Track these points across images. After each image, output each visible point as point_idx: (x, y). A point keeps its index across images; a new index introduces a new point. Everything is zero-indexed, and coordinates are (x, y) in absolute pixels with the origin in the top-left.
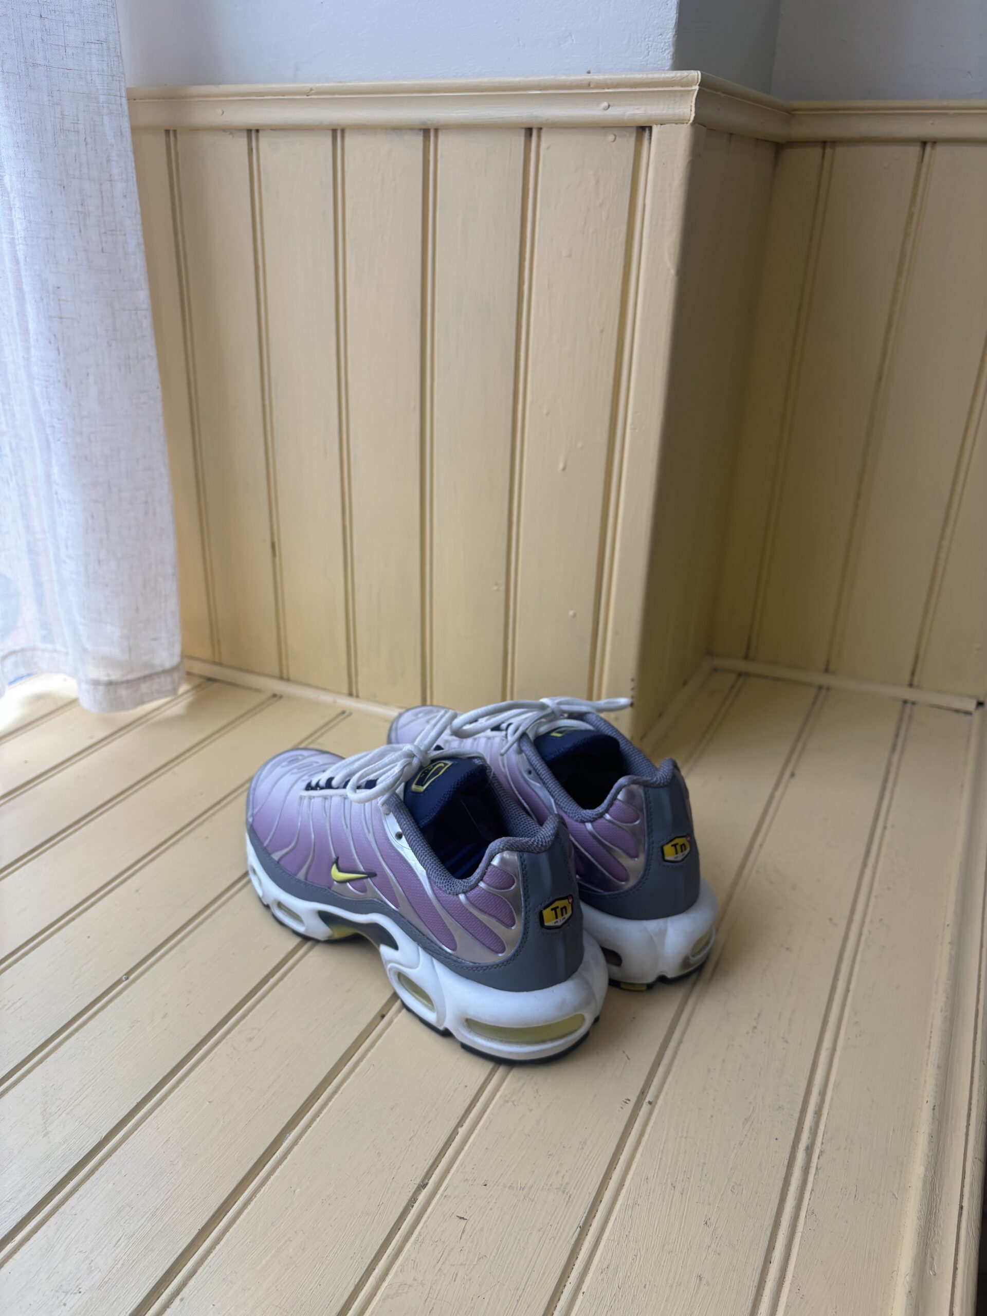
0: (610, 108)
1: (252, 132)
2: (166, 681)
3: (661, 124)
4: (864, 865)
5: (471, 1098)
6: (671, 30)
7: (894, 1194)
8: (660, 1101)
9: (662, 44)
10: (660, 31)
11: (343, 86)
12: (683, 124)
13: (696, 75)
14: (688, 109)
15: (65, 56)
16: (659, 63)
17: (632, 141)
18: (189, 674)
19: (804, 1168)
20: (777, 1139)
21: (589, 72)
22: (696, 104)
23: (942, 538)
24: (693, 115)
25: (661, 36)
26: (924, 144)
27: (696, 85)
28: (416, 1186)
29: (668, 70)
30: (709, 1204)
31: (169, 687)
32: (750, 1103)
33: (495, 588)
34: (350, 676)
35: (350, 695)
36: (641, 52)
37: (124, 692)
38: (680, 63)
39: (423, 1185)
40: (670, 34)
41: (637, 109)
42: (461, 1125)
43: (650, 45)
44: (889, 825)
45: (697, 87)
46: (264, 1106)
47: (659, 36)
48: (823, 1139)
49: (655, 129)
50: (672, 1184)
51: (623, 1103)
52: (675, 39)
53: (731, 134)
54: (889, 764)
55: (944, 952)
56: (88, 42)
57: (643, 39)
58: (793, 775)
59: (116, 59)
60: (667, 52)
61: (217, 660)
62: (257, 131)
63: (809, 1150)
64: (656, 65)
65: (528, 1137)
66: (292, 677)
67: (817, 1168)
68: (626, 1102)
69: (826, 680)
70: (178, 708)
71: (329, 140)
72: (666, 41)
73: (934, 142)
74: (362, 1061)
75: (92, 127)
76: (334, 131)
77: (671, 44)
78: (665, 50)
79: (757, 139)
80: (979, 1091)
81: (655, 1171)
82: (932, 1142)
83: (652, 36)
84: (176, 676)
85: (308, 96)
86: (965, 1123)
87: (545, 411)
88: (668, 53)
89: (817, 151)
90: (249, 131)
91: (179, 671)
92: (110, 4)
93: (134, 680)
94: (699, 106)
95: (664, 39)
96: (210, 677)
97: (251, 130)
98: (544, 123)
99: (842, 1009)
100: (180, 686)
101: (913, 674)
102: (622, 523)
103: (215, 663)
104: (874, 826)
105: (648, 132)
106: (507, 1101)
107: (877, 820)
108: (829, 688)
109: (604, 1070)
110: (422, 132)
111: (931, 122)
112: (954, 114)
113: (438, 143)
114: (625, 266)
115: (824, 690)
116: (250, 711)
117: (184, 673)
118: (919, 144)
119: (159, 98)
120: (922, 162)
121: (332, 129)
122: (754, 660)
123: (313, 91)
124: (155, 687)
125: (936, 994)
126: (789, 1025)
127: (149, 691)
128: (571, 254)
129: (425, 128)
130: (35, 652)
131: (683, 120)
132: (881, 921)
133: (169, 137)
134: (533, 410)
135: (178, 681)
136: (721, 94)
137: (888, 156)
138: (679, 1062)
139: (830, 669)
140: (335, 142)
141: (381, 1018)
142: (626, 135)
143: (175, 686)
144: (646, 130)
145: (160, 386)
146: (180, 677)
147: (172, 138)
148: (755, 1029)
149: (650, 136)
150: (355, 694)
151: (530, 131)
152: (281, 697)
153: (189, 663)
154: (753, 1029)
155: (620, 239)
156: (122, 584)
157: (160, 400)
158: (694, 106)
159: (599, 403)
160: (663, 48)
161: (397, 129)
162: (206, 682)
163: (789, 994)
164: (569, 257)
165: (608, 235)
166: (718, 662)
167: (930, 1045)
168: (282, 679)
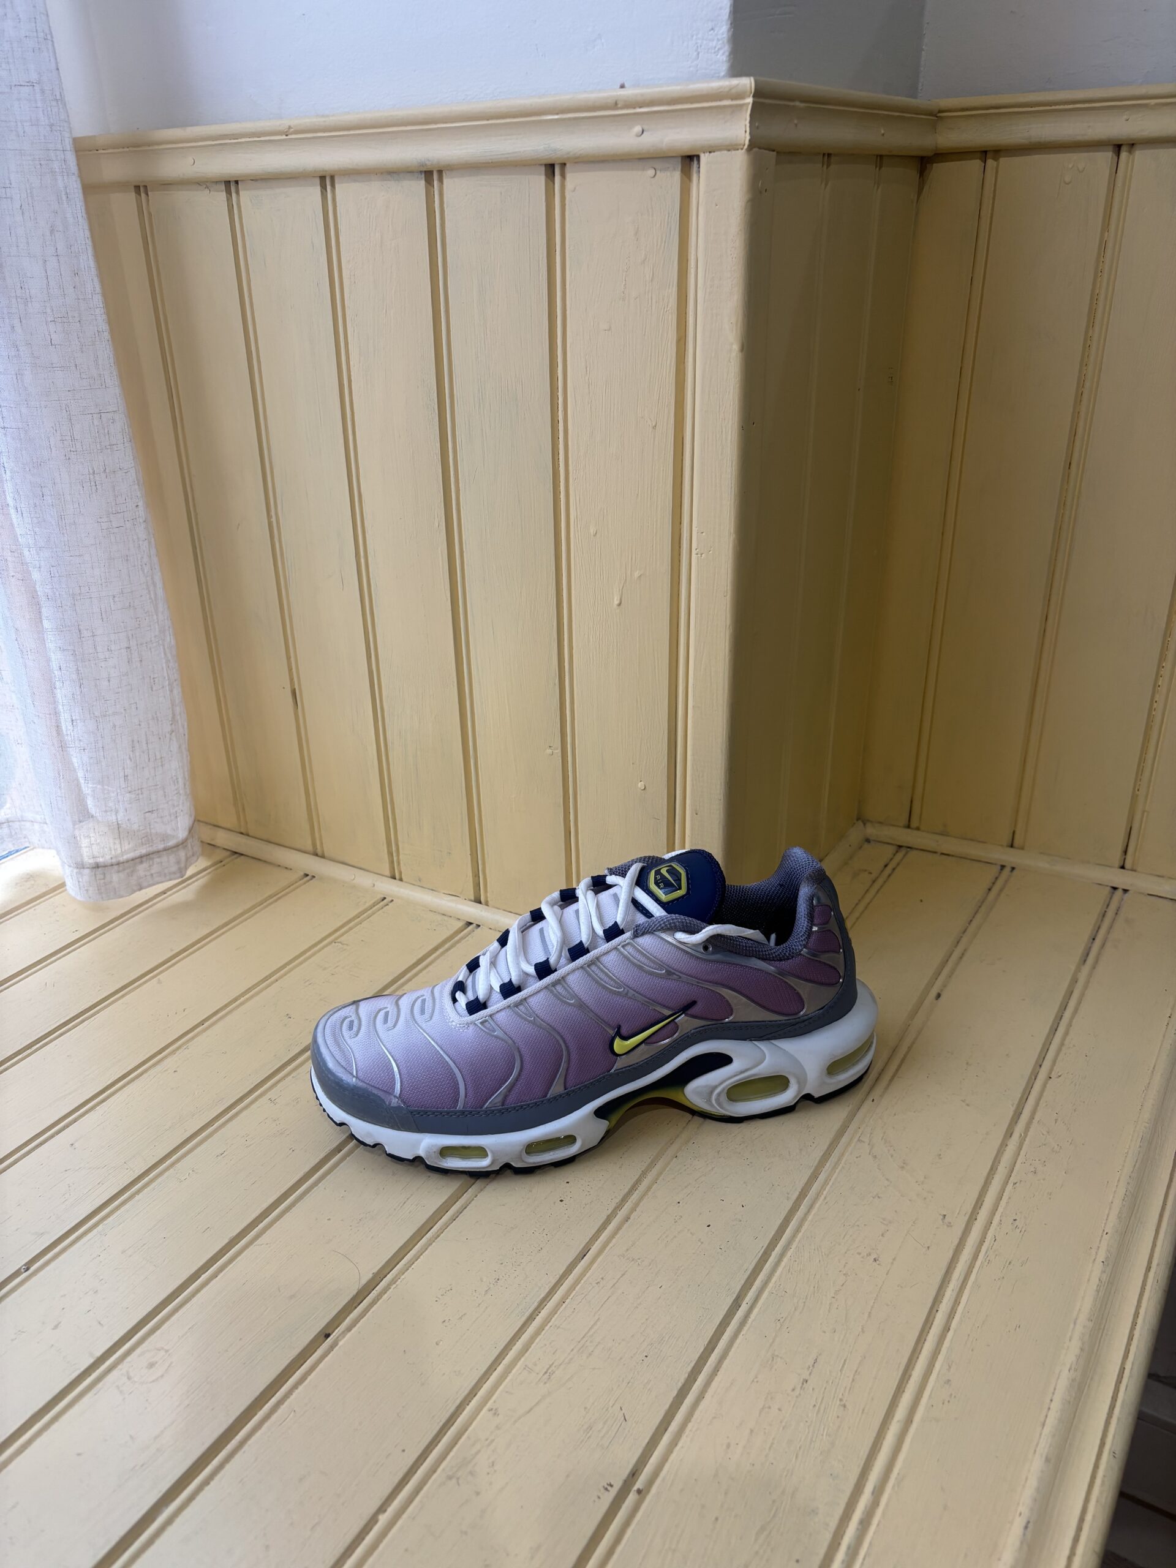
0: (644, 133)
1: (231, 185)
2: (169, 862)
3: (710, 152)
4: (1009, 1133)
5: (407, 1468)
6: (724, 23)
8: (654, 1490)
9: (715, 42)
10: (710, 25)
11: (324, 121)
12: (738, 149)
13: (747, 83)
14: (739, 129)
16: (713, 67)
17: (677, 175)
18: (211, 846)
21: (622, 86)
22: (751, 122)
23: (1158, 675)
24: (748, 137)
25: (712, 31)
26: (1118, 148)
27: (749, 96)
29: (724, 77)
31: (174, 868)
32: (774, 1501)
33: (549, 751)
34: (390, 854)
35: (392, 877)
36: (689, 54)
37: (115, 877)
38: (736, 70)
40: (725, 27)
41: (679, 133)
42: (383, 1510)
43: (699, 45)
44: (1053, 1075)
45: (750, 100)
46: (142, 1465)
47: (710, 31)
49: (704, 158)
51: (603, 1490)
52: (731, 33)
53: (829, 155)
54: (1074, 981)
55: (1094, 1273)
56: (15, 85)
57: (689, 36)
58: (939, 996)
59: (54, 103)
60: (721, 52)
61: (242, 829)
62: (237, 182)
64: (708, 71)
66: (326, 854)
68: (606, 1489)
69: (1010, 857)
70: (186, 894)
71: (318, 189)
72: (719, 37)
73: (1132, 145)
74: (283, 1404)
75: (29, 191)
76: (323, 178)
77: (725, 42)
78: (719, 49)
79: (881, 156)
83: (701, 32)
84: (182, 854)
85: (287, 135)
87: (592, 531)
88: (723, 54)
89: (976, 164)
90: (227, 183)
91: (189, 845)
92: (41, 35)
93: (127, 861)
94: (757, 124)
95: (717, 35)
96: (237, 851)
97: (230, 181)
98: (565, 156)
99: (933, 1358)
100: (190, 866)
101: (1125, 852)
102: (694, 674)
103: (242, 833)
104: (1034, 1075)
105: (695, 162)
106: (450, 1478)
107: (1040, 1066)
108: (1013, 869)
109: (589, 1434)
110: (423, 175)
111: (1125, 117)
112: (1157, 104)
113: (443, 187)
114: (678, 341)
115: (1007, 870)
116: (271, 897)
117: (197, 848)
118: (1111, 148)
119: (123, 148)
120: (1116, 173)
121: (320, 177)
122: (918, 829)
123: (292, 130)
124: (155, 869)
125: (1070, 1340)
126: (853, 1380)
127: (148, 873)
128: (610, 328)
129: (424, 170)
130: (23, 823)
131: (736, 145)
132: (1015, 1220)
133: (140, 195)
134: (578, 531)
135: (187, 859)
136: (797, 104)
137: (1070, 166)
138: (690, 1431)
139: (1017, 843)
140: (324, 191)
141: (324, 1339)
142: (669, 168)
143: (183, 865)
144: (693, 161)
145: (140, 504)
146: (190, 853)
147: (143, 195)
148: (805, 1383)
149: (699, 167)
150: (397, 876)
151: (551, 169)
152: (314, 877)
153: (206, 833)
154: (803, 1384)
155: (670, 306)
156: (103, 747)
157: (141, 521)
158: (748, 125)
159: (657, 521)
160: (715, 47)
161: (394, 173)
162: (230, 856)
163: (863, 1331)
164: (609, 330)
165: (654, 301)
166: (871, 831)
167: (1045, 1421)
168: (316, 855)
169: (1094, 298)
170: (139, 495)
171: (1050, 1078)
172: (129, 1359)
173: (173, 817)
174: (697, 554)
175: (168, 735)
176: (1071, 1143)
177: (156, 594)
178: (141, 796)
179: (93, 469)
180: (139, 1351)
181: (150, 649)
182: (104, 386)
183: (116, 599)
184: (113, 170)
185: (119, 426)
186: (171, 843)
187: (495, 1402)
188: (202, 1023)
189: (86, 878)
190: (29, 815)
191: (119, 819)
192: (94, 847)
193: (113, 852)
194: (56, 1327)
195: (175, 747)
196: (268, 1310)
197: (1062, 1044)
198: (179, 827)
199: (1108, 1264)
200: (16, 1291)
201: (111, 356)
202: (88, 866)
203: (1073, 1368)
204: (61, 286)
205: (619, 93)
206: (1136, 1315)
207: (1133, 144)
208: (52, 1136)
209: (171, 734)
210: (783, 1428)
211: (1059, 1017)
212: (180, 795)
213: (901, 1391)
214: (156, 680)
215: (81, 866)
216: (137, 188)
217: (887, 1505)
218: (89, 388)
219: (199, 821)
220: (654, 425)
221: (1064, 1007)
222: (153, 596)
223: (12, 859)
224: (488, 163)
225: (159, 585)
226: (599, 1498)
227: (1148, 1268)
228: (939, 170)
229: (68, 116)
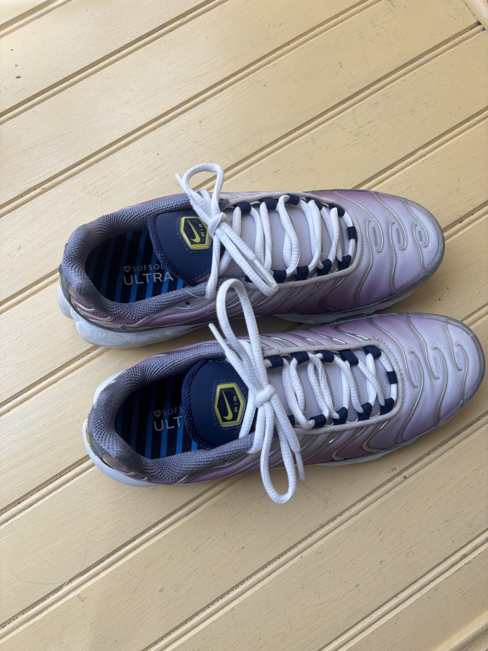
8: (411, 479)
19: (453, 564)
20: (453, 542)
30: (390, 553)
48: (477, 555)
50: (380, 531)
63: (465, 557)
68: (392, 470)
81: (377, 520)
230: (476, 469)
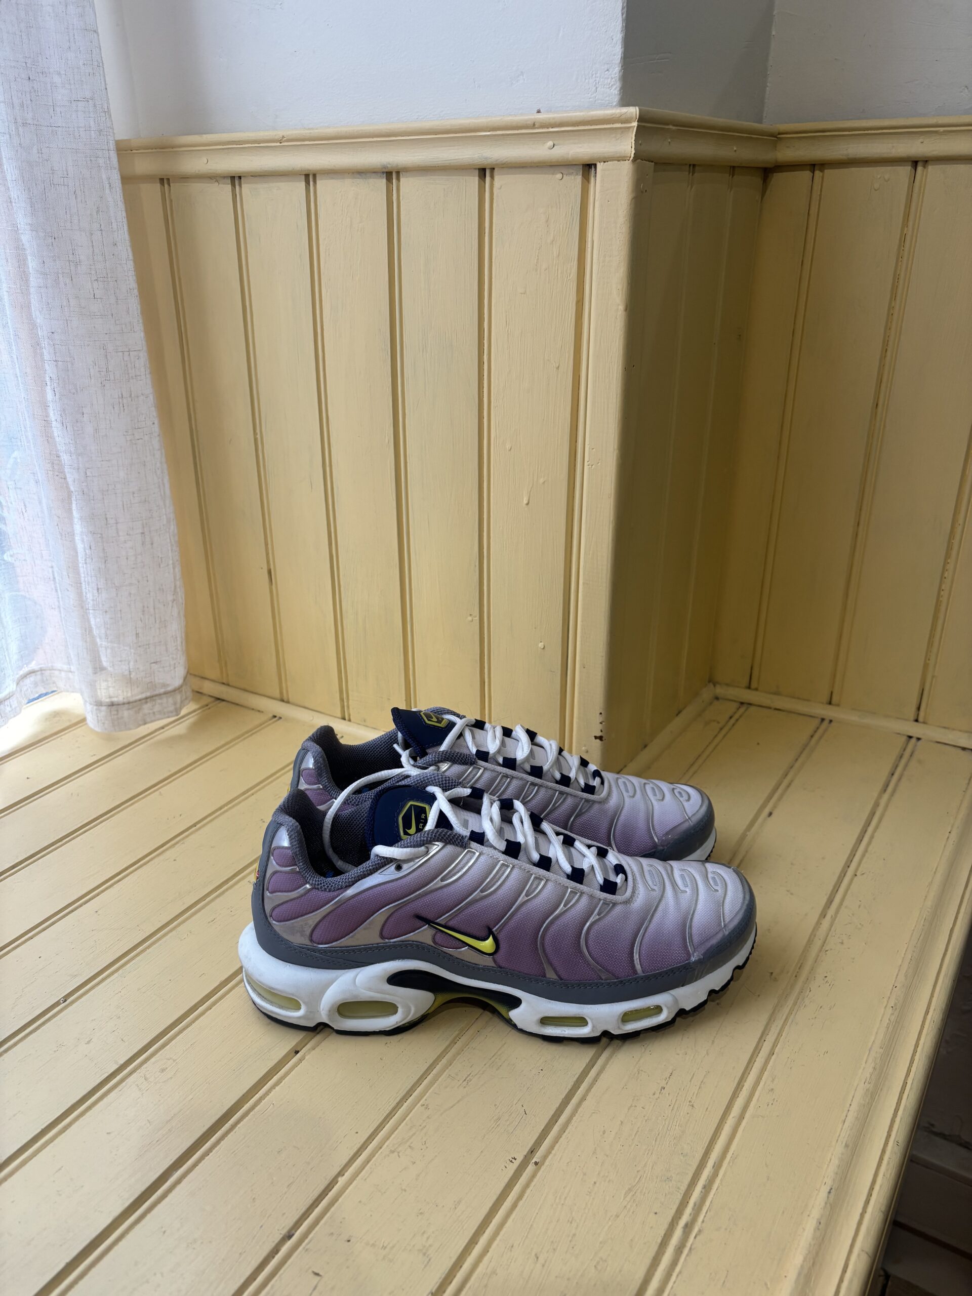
0: (555, 147)
1: (235, 179)
2: (168, 703)
3: (604, 162)
5: (358, 1146)
6: (617, 66)
7: (766, 1284)
8: (547, 1162)
9: (609, 80)
10: (606, 67)
11: (310, 133)
12: (626, 160)
13: (634, 111)
14: (627, 145)
15: (53, 115)
16: (607, 99)
17: (579, 178)
18: (198, 693)
19: (677, 1247)
20: (656, 1213)
21: (539, 112)
22: (635, 140)
23: (944, 570)
24: (633, 151)
25: (607, 72)
26: (915, 163)
27: (635, 121)
28: (281, 1236)
31: (172, 708)
32: (638, 1172)
33: (470, 618)
34: (342, 700)
35: (344, 719)
36: (589, 89)
37: (126, 713)
38: (625, 101)
39: (289, 1236)
40: (617, 69)
41: (581, 147)
42: (342, 1174)
43: (597, 82)
44: (858, 874)
45: (635, 124)
46: (158, 1141)
47: (606, 71)
48: (705, 1216)
49: (600, 166)
50: (536, 1255)
51: (508, 1162)
52: (621, 73)
53: (694, 165)
54: (877, 804)
56: (74, 100)
57: (590, 75)
59: (102, 115)
60: (614, 87)
61: (224, 681)
62: (240, 177)
63: (688, 1227)
64: (604, 101)
65: (404, 1192)
66: (290, 700)
67: (690, 1249)
68: (511, 1161)
69: (829, 712)
70: (180, 729)
71: (303, 184)
72: (613, 76)
74: (264, 1099)
75: (81, 181)
76: (307, 176)
77: (617, 80)
78: (612, 85)
79: (734, 167)
80: (884, 1175)
81: (522, 1239)
82: (818, 1229)
83: (599, 72)
84: (178, 697)
85: (281, 143)
86: (860, 1210)
87: (508, 447)
88: (615, 89)
89: (807, 174)
91: (183, 691)
92: (95, 63)
93: (136, 701)
94: (640, 142)
95: (611, 75)
96: (219, 697)
97: (234, 177)
98: (495, 163)
99: (761, 1073)
100: (184, 706)
101: (919, 709)
102: (584, 558)
103: (223, 684)
104: (843, 873)
105: (593, 169)
106: (392, 1152)
107: (849, 867)
108: (831, 721)
109: (498, 1124)
110: (385, 175)
111: (921, 140)
112: (944, 131)
113: (399, 185)
114: (578, 302)
115: (826, 723)
116: (247, 732)
117: (189, 694)
118: (910, 163)
119: (152, 149)
120: (914, 182)
121: (305, 175)
122: (756, 689)
123: (285, 139)
124: (157, 708)
125: (866, 1063)
126: (700, 1088)
127: (151, 712)
128: (525, 291)
129: (386, 171)
130: (53, 671)
131: (624, 157)
132: (826, 977)
133: (164, 185)
134: (496, 446)
135: (182, 702)
136: (671, 127)
137: (879, 177)
138: (576, 1121)
139: (834, 701)
140: (308, 186)
141: (295, 1054)
142: (572, 173)
143: (178, 706)
144: (592, 167)
145: (156, 422)
146: (184, 697)
147: (166, 186)
148: (663, 1090)
149: (596, 173)
150: (347, 718)
151: (482, 172)
152: (280, 718)
153: (196, 683)
154: (661, 1090)
155: (571, 276)
156: (120, 611)
157: (156, 435)
158: (634, 142)
159: (558, 440)
160: (610, 84)
161: (362, 173)
162: (214, 702)
163: (708, 1054)
164: (524, 294)
165: (559, 272)
166: (719, 691)
167: (845, 1119)
168: (282, 700)
169: (896, 278)
170: (155, 415)
171: (856, 875)
172: (145, 1066)
173: (172, 668)
174: (589, 465)
175: (170, 603)
176: (870, 923)
177: (164, 493)
178: (148, 650)
179: (122, 394)
180: (153, 1060)
181: (159, 535)
182: (132, 331)
183: (135, 495)
184: (143, 166)
185: (141, 362)
186: (169, 689)
187: (426, 1100)
188: (195, 825)
189: (103, 714)
190: (58, 665)
191: (131, 667)
192: (111, 689)
193: (125, 694)
194: (88, 1042)
195: (175, 612)
196: (251, 1033)
197: (866, 851)
198: (174, 676)
199: (896, 1009)
200: (57, 1016)
201: (139, 308)
202: (105, 704)
203: (867, 1082)
204: (104, 254)
205: (536, 117)
206: (917, 1045)
207: (926, 161)
208: (81, 906)
209: (173, 602)
210: (646, 1121)
211: (864, 831)
212: (178, 650)
213: (736, 1096)
214: (163, 560)
215: (99, 704)
216: (162, 180)
217: (724, 1176)
218: (121, 332)
219: (191, 674)
220: (557, 365)
221: (868, 823)
222: (162, 494)
223: (41, 701)
224: (436, 167)
225: (167, 486)
226: (506, 1167)
227: (927, 1012)
228: (778, 179)
229: (112, 124)
230: (631, 1106)
